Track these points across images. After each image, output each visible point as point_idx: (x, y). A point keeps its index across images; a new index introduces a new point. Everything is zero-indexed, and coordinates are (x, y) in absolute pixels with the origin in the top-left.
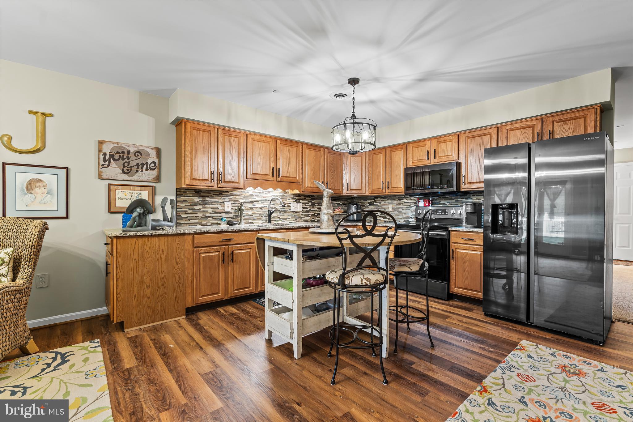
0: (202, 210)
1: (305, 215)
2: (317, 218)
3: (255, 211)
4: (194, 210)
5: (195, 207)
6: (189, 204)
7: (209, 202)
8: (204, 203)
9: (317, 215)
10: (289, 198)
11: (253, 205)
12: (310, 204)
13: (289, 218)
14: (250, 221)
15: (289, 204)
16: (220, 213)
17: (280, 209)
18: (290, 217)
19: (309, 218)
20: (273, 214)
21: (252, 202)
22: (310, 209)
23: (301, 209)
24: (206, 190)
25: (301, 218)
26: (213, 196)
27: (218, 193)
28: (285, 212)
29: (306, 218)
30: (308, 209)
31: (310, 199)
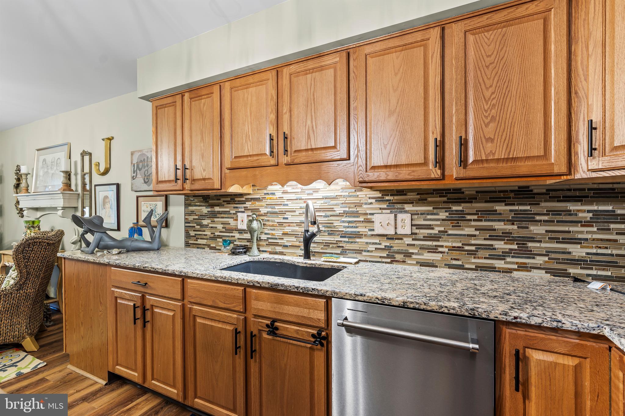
0: (210, 225)
1: (422, 248)
2: (473, 260)
3: (288, 230)
4: (202, 226)
5: (203, 221)
6: (197, 217)
7: (219, 213)
8: (213, 215)
9: (473, 248)
10: (370, 201)
11: (284, 218)
12: (443, 215)
13: (368, 251)
14: (279, 249)
15: (369, 217)
16: (231, 230)
17: (344, 227)
18: (371, 248)
19: (438, 257)
20: (316, 239)
21: (282, 213)
22: (442, 229)
23: (407, 230)
24: (215, 196)
25: (408, 255)
26: (223, 203)
27: (229, 199)
28: (359, 235)
29: (428, 256)
30: (436, 231)
31: (445, 199)
